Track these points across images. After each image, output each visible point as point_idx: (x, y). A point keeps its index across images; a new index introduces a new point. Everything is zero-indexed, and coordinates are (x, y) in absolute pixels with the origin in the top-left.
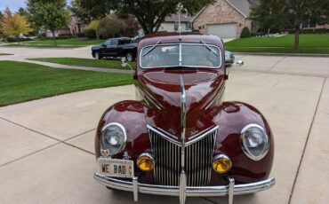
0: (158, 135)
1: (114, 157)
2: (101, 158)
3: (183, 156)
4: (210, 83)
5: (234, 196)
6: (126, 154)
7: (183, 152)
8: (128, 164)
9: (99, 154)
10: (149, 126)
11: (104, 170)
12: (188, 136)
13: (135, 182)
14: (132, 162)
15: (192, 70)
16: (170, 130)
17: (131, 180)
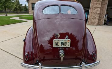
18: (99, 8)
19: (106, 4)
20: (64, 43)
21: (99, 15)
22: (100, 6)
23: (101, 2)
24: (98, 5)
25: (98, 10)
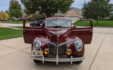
0: (50, 44)
1: (37, 50)
2: (33, 50)
3: (57, 50)
4: (66, 30)
5: (73, 62)
6: (41, 49)
7: (58, 48)
8: (41, 52)
9: (32, 49)
10: (48, 42)
11: (34, 54)
12: (59, 43)
13: (43, 58)
14: (42, 51)
15: (62, 27)
16: (54, 42)
17: (42, 57)
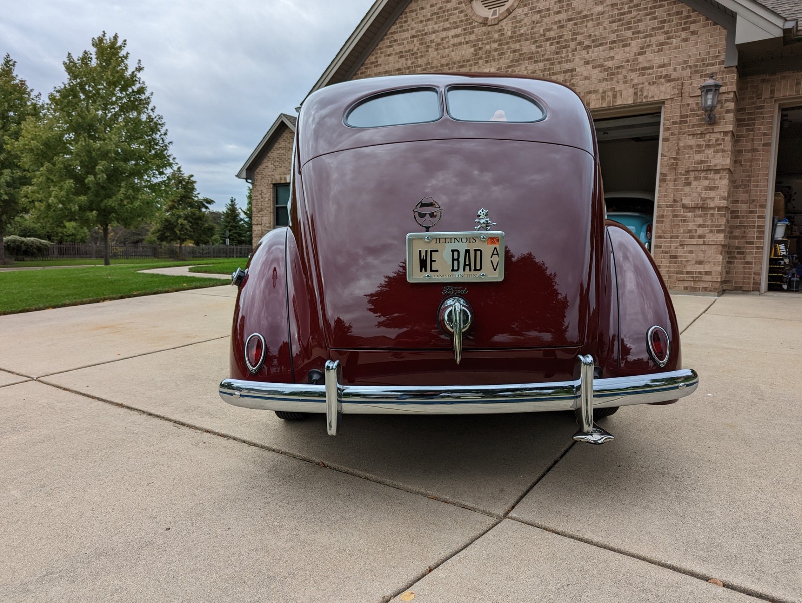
18: (717, 171)
19: (769, 145)
20: (467, 252)
21: (723, 221)
22: (723, 160)
23: (726, 133)
24: (710, 152)
25: (711, 189)
